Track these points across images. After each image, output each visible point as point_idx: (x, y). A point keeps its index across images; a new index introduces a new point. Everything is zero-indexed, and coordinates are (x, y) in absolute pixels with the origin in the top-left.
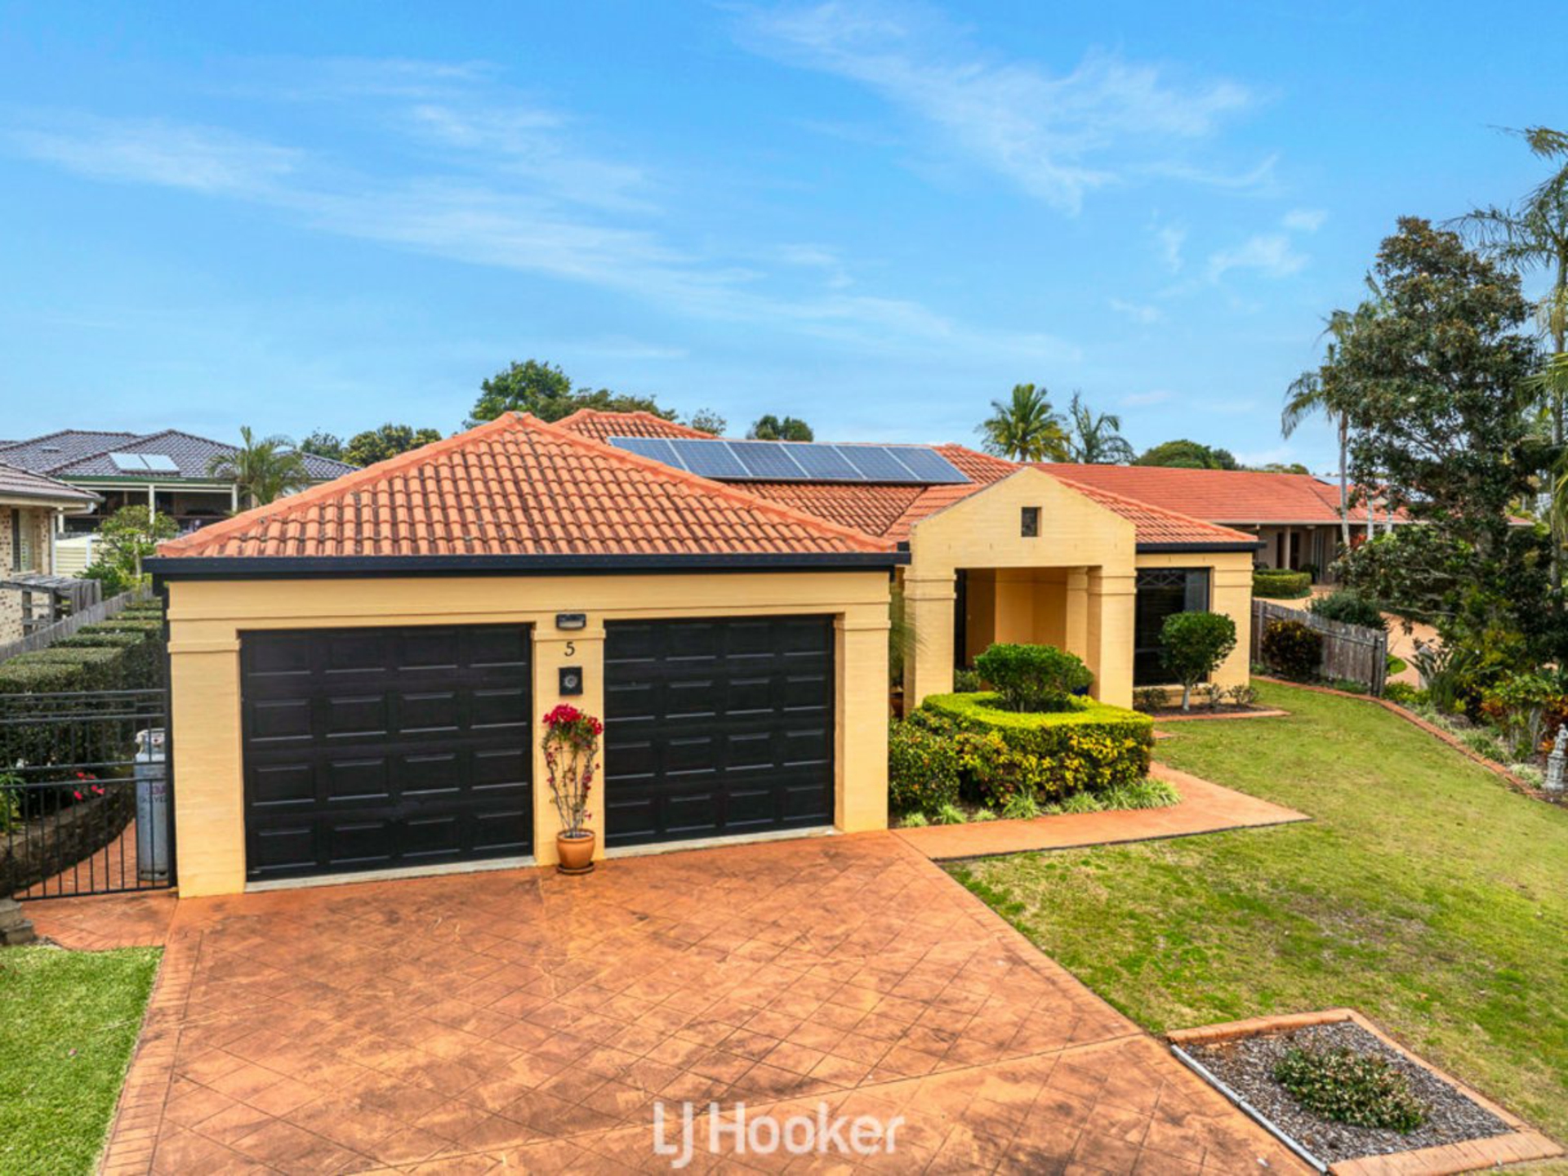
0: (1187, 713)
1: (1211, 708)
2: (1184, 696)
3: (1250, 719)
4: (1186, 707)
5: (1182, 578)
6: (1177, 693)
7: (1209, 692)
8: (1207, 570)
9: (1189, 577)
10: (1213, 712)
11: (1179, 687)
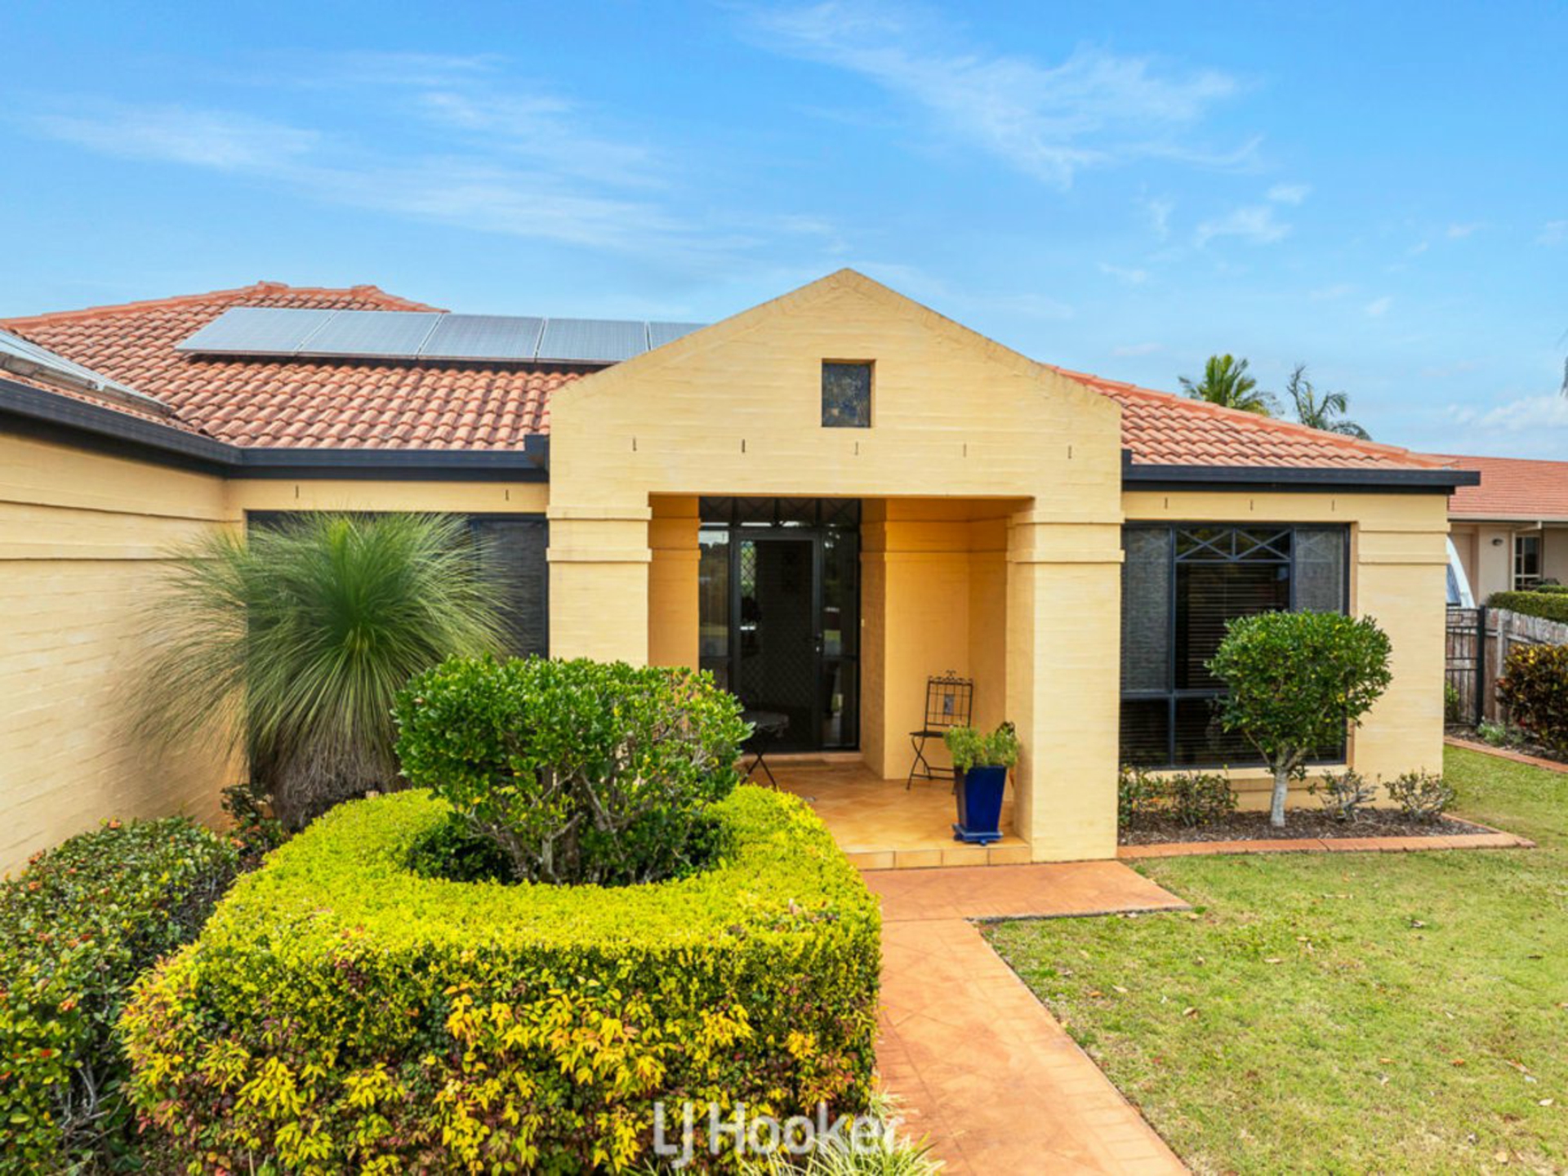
0: (1277, 833)
1: (1335, 822)
2: (1273, 791)
3: (1422, 854)
4: (1279, 820)
5: (1285, 545)
6: (1253, 787)
7: (1334, 786)
8: (1343, 529)
9: (1301, 545)
10: (1340, 835)
11: (1260, 773)
